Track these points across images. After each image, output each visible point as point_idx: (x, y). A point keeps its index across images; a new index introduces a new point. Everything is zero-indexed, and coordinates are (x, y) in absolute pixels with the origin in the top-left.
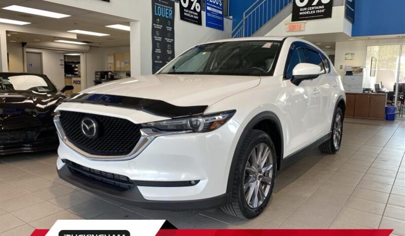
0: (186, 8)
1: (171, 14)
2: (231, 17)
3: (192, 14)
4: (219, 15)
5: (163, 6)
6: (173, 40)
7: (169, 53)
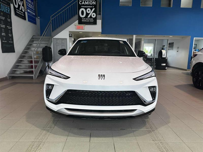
0: (17, 8)
1: (9, 11)
2: (39, 17)
3: (21, 13)
4: (33, 15)
5: (4, 5)
6: (11, 28)
7: (10, 36)
